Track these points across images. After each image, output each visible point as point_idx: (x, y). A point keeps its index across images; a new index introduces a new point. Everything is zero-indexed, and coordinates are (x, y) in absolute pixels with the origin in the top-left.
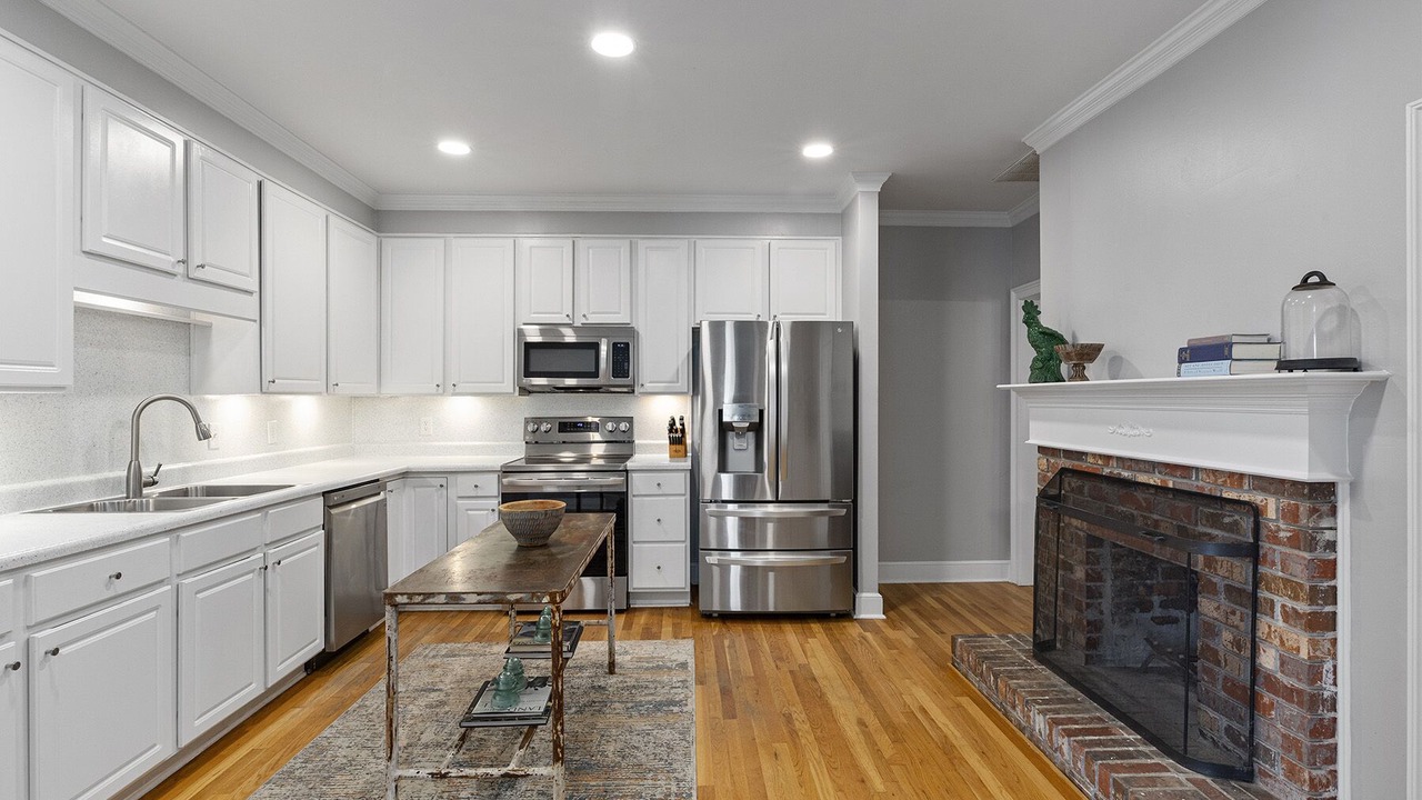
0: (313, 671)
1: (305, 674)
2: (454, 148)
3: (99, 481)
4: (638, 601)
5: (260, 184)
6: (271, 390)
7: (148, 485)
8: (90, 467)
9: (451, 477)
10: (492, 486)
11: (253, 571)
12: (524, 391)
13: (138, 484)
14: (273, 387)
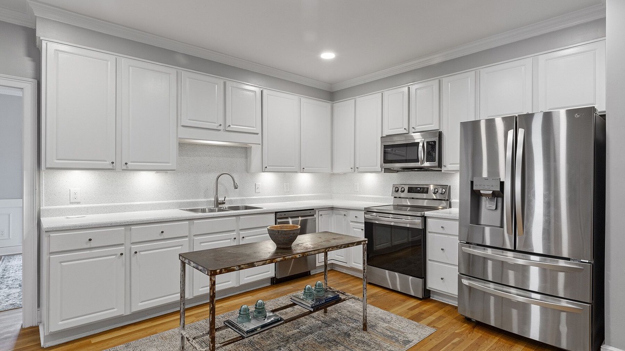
0: (274, 284)
1: (270, 284)
2: (328, 56)
3: (208, 201)
4: (435, 296)
5: (262, 91)
6: (266, 171)
7: (220, 204)
8: (205, 197)
9: (348, 211)
10: (362, 217)
11: (230, 239)
12: (387, 170)
13: (218, 203)
14: (266, 170)
